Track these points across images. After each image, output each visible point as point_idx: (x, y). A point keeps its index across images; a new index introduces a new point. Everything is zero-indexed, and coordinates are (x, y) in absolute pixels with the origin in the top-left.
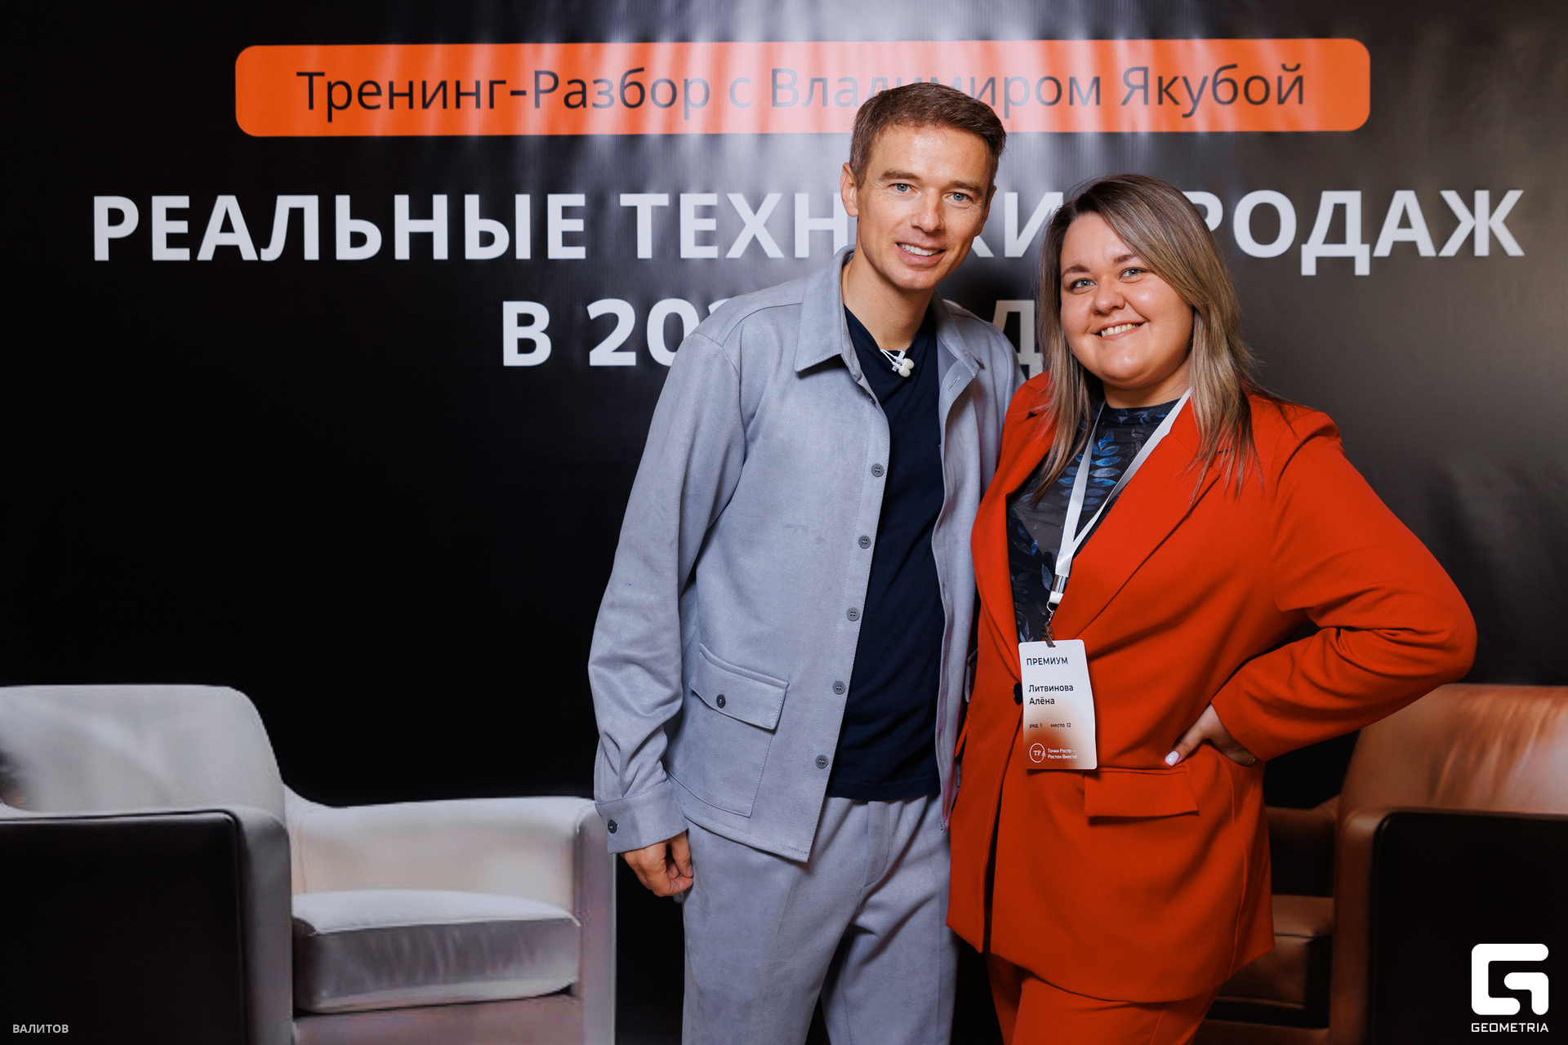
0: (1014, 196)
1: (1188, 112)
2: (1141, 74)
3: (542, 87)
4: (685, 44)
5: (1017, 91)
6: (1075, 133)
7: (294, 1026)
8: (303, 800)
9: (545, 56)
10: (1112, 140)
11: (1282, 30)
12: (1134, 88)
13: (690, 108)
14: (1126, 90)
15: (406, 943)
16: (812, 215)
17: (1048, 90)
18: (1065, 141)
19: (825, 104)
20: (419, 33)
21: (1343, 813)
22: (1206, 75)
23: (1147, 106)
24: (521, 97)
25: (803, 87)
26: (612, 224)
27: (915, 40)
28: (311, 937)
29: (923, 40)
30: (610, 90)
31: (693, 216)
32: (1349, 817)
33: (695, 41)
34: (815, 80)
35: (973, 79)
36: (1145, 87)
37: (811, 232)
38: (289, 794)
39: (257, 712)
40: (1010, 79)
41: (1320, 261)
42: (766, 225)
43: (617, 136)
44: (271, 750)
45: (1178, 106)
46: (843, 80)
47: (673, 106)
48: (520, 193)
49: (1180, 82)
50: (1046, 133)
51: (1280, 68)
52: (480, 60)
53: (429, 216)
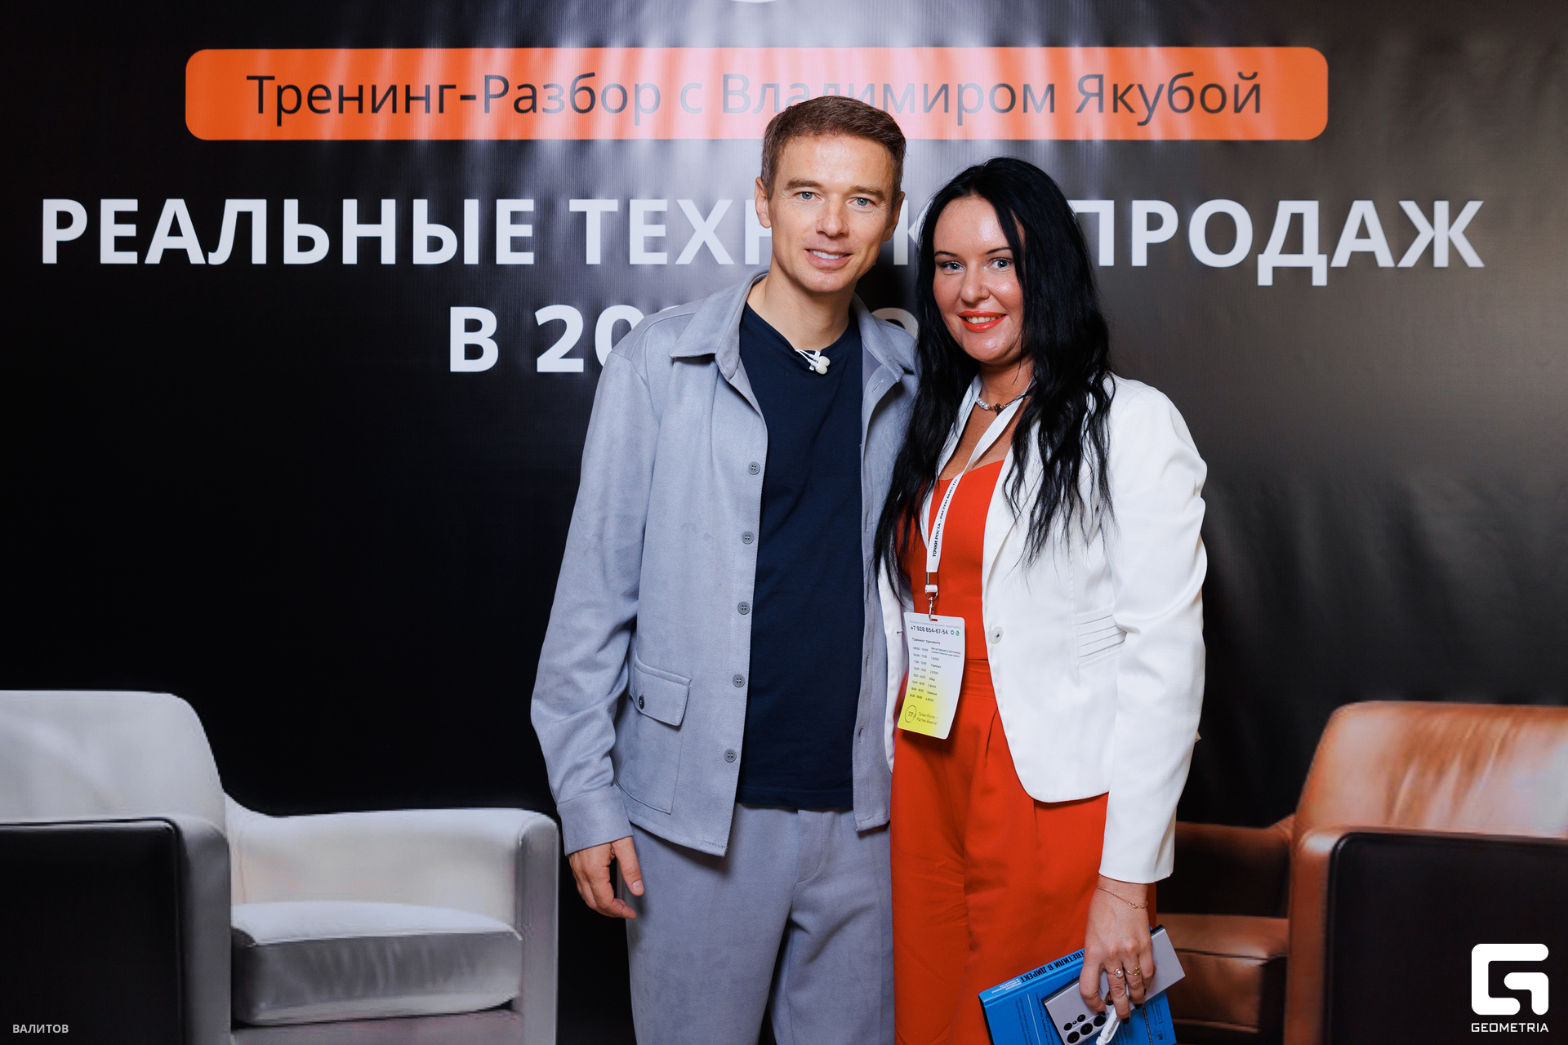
1: (1143, 120)
2: (1097, 80)
3: (492, 91)
4: (636, 49)
5: (971, 99)
6: (1029, 141)
7: (232, 1037)
8: (244, 809)
9: (495, 61)
10: (1068, 149)
11: (1239, 39)
12: (1088, 96)
13: (641, 113)
14: (1082, 97)
15: (345, 956)
17: (1002, 97)
20: (368, 37)
21: (1298, 833)
22: (1162, 83)
24: (471, 101)
25: (755, 92)
26: (560, 228)
27: (868, 46)
28: (250, 948)
29: (876, 46)
30: (561, 95)
31: (643, 222)
32: (1305, 836)
33: (646, 47)
34: (766, 86)
35: (926, 86)
36: (1100, 94)
37: (762, 239)
38: (229, 801)
39: (198, 720)
40: (963, 86)
41: (1276, 271)
42: (715, 231)
43: (567, 141)
44: (212, 758)
45: (1133, 114)
46: (795, 86)
48: (468, 198)
49: (1135, 89)
50: (1000, 141)
51: (1237, 76)
52: (432, 65)
53: (378, 221)
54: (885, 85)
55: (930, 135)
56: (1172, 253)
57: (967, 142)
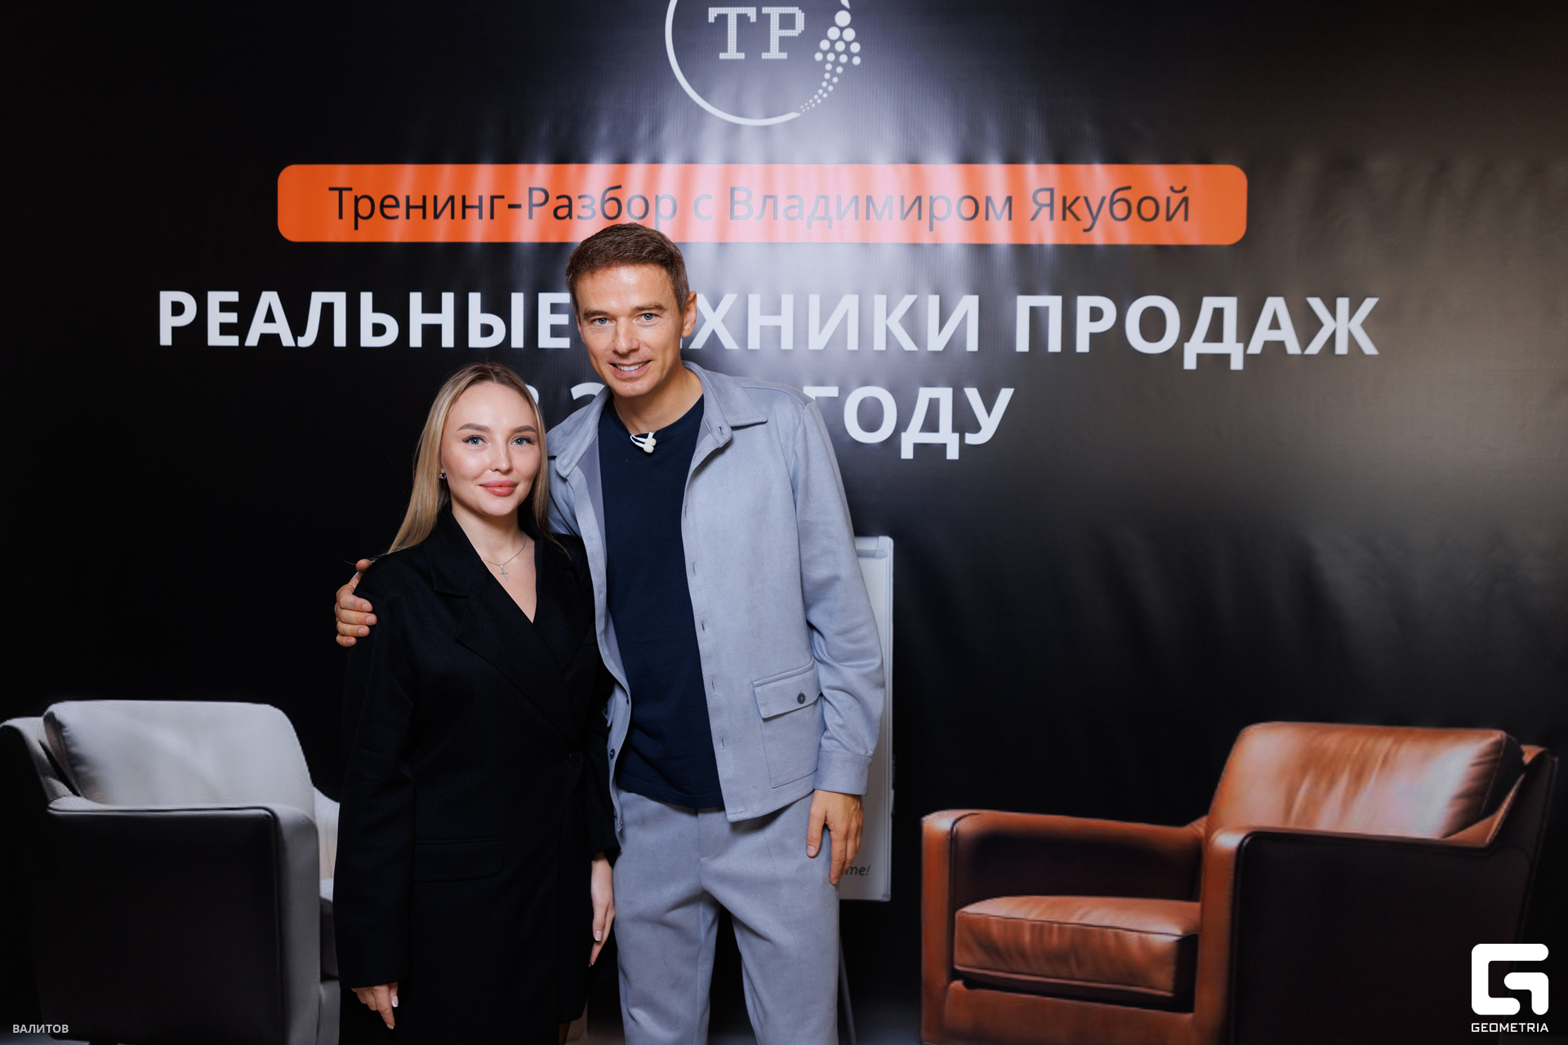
0: (937, 298)
1: (1088, 226)
2: (1049, 193)
3: (535, 201)
4: (657, 165)
5: (940, 208)
6: (990, 245)
7: (321, 989)
9: (537, 175)
10: (1023, 252)
11: (1170, 157)
12: (1041, 206)
13: (660, 219)
14: (1036, 208)
16: (763, 313)
17: (967, 208)
18: (981, 252)
19: (775, 218)
20: (431, 155)
21: (1210, 831)
22: (1104, 195)
23: (1052, 222)
24: (517, 210)
25: (756, 202)
27: (853, 163)
29: (860, 163)
30: (592, 204)
32: (1215, 834)
33: (665, 163)
34: (767, 197)
35: (902, 198)
36: (1051, 205)
37: (762, 328)
38: (317, 794)
39: (292, 727)
40: (934, 198)
41: (1200, 357)
42: (723, 321)
44: (303, 758)
45: (1079, 222)
46: (791, 197)
47: (646, 218)
48: (515, 291)
49: (1081, 201)
50: (965, 244)
51: (1169, 190)
52: (484, 178)
53: (439, 311)
54: (867, 197)
55: (906, 240)
56: (1111, 342)
57: (937, 245)
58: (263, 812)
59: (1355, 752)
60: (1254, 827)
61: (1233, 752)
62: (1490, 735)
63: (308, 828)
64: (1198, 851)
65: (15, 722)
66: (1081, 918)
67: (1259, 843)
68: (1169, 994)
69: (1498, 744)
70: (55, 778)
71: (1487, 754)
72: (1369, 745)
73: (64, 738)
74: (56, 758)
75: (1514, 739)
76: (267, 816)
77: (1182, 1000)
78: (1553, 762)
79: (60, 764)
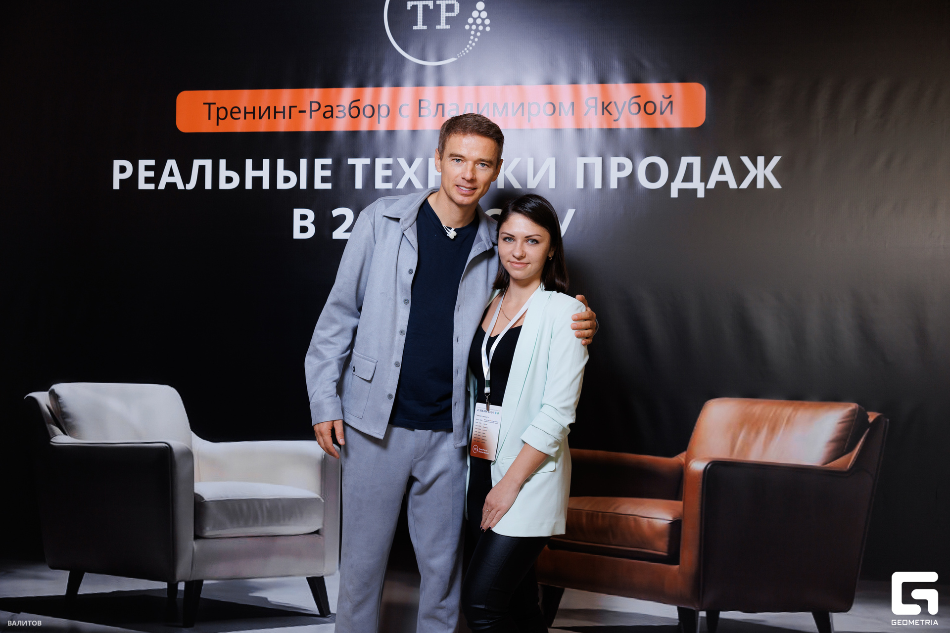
0: (533, 158)
1: (616, 119)
2: (594, 100)
3: (313, 109)
4: (379, 88)
5: (534, 109)
6: (561, 129)
7: (194, 543)
8: (200, 438)
11: (663, 79)
12: (590, 107)
13: (380, 117)
14: (587, 108)
17: (549, 109)
18: (557, 132)
19: (443, 116)
20: (258, 84)
21: (688, 460)
22: (626, 100)
23: (596, 116)
24: (304, 114)
25: (433, 108)
26: (344, 172)
28: (202, 502)
29: (490, 85)
30: (344, 109)
31: (381, 169)
32: (691, 462)
33: (384, 87)
34: (438, 105)
35: (513, 104)
36: (596, 107)
37: (436, 177)
38: (194, 435)
40: (531, 103)
43: (347, 131)
44: (186, 414)
45: (611, 116)
47: (373, 117)
48: (302, 158)
49: (613, 104)
50: (548, 129)
51: (662, 97)
52: (286, 97)
53: (261, 169)
55: (515, 127)
57: (532, 129)
58: (164, 445)
59: (771, 415)
60: (713, 458)
61: (700, 415)
62: (849, 406)
63: (188, 454)
64: (681, 472)
65: (34, 394)
66: (615, 509)
67: (717, 468)
68: (665, 554)
69: (853, 411)
70: (54, 425)
71: (847, 417)
72: (778, 411)
73: (59, 403)
74: (55, 414)
75: (863, 408)
76: (166, 447)
77: (673, 558)
78: (886, 422)
79: (58, 418)
